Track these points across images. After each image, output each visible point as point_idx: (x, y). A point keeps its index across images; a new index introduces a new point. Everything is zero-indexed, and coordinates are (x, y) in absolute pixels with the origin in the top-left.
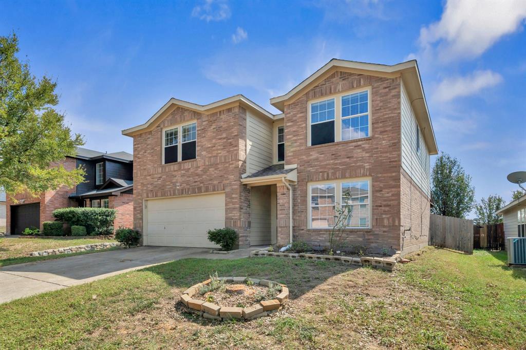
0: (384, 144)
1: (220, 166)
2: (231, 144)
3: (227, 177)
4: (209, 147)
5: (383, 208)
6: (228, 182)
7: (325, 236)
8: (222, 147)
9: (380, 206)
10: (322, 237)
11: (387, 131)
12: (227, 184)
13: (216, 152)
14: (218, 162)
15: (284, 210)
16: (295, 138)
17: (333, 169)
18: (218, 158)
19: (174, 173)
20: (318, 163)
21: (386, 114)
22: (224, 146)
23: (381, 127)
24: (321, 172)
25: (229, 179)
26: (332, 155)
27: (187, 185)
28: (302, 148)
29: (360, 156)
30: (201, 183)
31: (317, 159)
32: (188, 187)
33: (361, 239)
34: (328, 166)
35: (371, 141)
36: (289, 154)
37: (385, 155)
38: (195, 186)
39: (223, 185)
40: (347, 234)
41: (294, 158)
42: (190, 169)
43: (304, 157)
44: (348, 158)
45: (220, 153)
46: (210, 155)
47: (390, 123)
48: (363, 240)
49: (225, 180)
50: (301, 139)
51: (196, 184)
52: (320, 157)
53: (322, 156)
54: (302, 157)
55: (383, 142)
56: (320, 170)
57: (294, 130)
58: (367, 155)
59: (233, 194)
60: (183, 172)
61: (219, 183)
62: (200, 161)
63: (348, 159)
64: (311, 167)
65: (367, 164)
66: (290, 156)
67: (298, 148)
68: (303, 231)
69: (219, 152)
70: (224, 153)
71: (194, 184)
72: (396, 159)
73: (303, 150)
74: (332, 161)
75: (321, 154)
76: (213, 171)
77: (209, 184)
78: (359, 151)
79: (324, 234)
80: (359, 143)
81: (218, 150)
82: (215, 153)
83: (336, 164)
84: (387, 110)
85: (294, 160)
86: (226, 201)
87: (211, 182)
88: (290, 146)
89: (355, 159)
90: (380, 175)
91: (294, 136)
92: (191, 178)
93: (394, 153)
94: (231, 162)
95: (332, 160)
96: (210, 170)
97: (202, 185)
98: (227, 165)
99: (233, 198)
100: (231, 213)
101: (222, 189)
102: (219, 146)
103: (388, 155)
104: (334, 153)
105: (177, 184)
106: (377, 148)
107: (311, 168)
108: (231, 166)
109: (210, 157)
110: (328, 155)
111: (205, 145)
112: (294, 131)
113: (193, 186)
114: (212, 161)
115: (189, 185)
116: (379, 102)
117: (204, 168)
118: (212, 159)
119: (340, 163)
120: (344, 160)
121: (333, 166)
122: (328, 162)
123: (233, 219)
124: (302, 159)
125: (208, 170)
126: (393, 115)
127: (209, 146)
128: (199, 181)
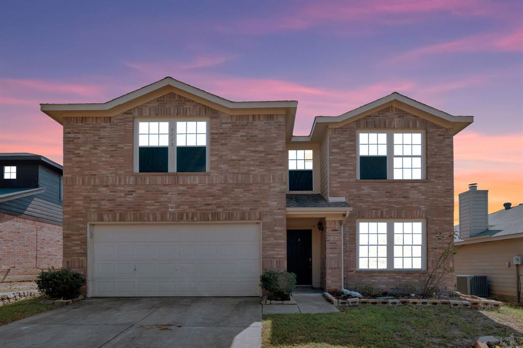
0: (440, 189)
1: (254, 188)
2: (272, 161)
3: (266, 203)
4: (235, 160)
5: (438, 250)
6: (268, 209)
7: (378, 278)
8: (258, 163)
9: (436, 248)
10: (376, 279)
11: (441, 177)
12: (266, 212)
13: (247, 167)
14: (251, 181)
15: (336, 248)
16: (342, 168)
17: (387, 207)
18: (251, 176)
19: (163, 188)
20: (371, 199)
21: (440, 161)
22: (260, 162)
23: (436, 172)
24: (374, 209)
25: (269, 206)
26: (387, 192)
27: (190, 207)
28: (351, 180)
29: (417, 197)
30: (218, 207)
31: (369, 195)
32: (193, 210)
33: (417, 281)
34: (382, 204)
35: (426, 184)
36: (336, 185)
37: (440, 199)
38: (206, 210)
39: (260, 212)
40: (403, 276)
41: (341, 190)
42: (196, 185)
43: (354, 190)
44: (404, 197)
45: (254, 170)
46: (236, 171)
47: (445, 170)
48: (420, 281)
49: (263, 207)
50: (350, 170)
51: (209, 207)
52: (373, 193)
53: (376, 192)
54: (351, 190)
55: (439, 186)
56: (373, 207)
57: (341, 158)
58: (423, 197)
59: (276, 226)
60: (182, 188)
61: (251, 209)
62: (217, 176)
63: (404, 199)
64: (362, 202)
65: (423, 206)
66: (336, 187)
67: (346, 180)
68: (352, 273)
69: (252, 168)
70: (259, 171)
71: (205, 208)
72: (450, 205)
73: (352, 182)
74: (386, 199)
75: (374, 190)
76: (242, 192)
77: (233, 210)
78: (415, 192)
79: (377, 276)
80: (416, 184)
81: (249, 165)
82: (245, 169)
83: (391, 203)
84: (441, 157)
85: (341, 192)
86: (263, 234)
87: (237, 207)
88: (336, 175)
89: (411, 200)
90: (435, 218)
91: (341, 165)
92: (199, 199)
93: (448, 199)
94: (272, 185)
95: (386, 197)
96: (235, 190)
97: (220, 210)
98: (266, 187)
99: (276, 231)
100: (273, 250)
101: (258, 218)
102: (253, 160)
103: (443, 199)
104: (389, 191)
105: (170, 205)
106: (433, 192)
107: (363, 204)
108: (272, 190)
109: (236, 173)
110: (382, 192)
111: (227, 155)
112: (341, 160)
113: (202, 210)
114: (240, 179)
115: (195, 207)
116: (434, 147)
117: (224, 188)
118: (240, 176)
119: (395, 202)
120: (399, 199)
121: (387, 204)
122: (382, 199)
123: (275, 258)
124: (353, 192)
125: (233, 191)
126: (447, 163)
127: (234, 157)
128: (215, 204)
